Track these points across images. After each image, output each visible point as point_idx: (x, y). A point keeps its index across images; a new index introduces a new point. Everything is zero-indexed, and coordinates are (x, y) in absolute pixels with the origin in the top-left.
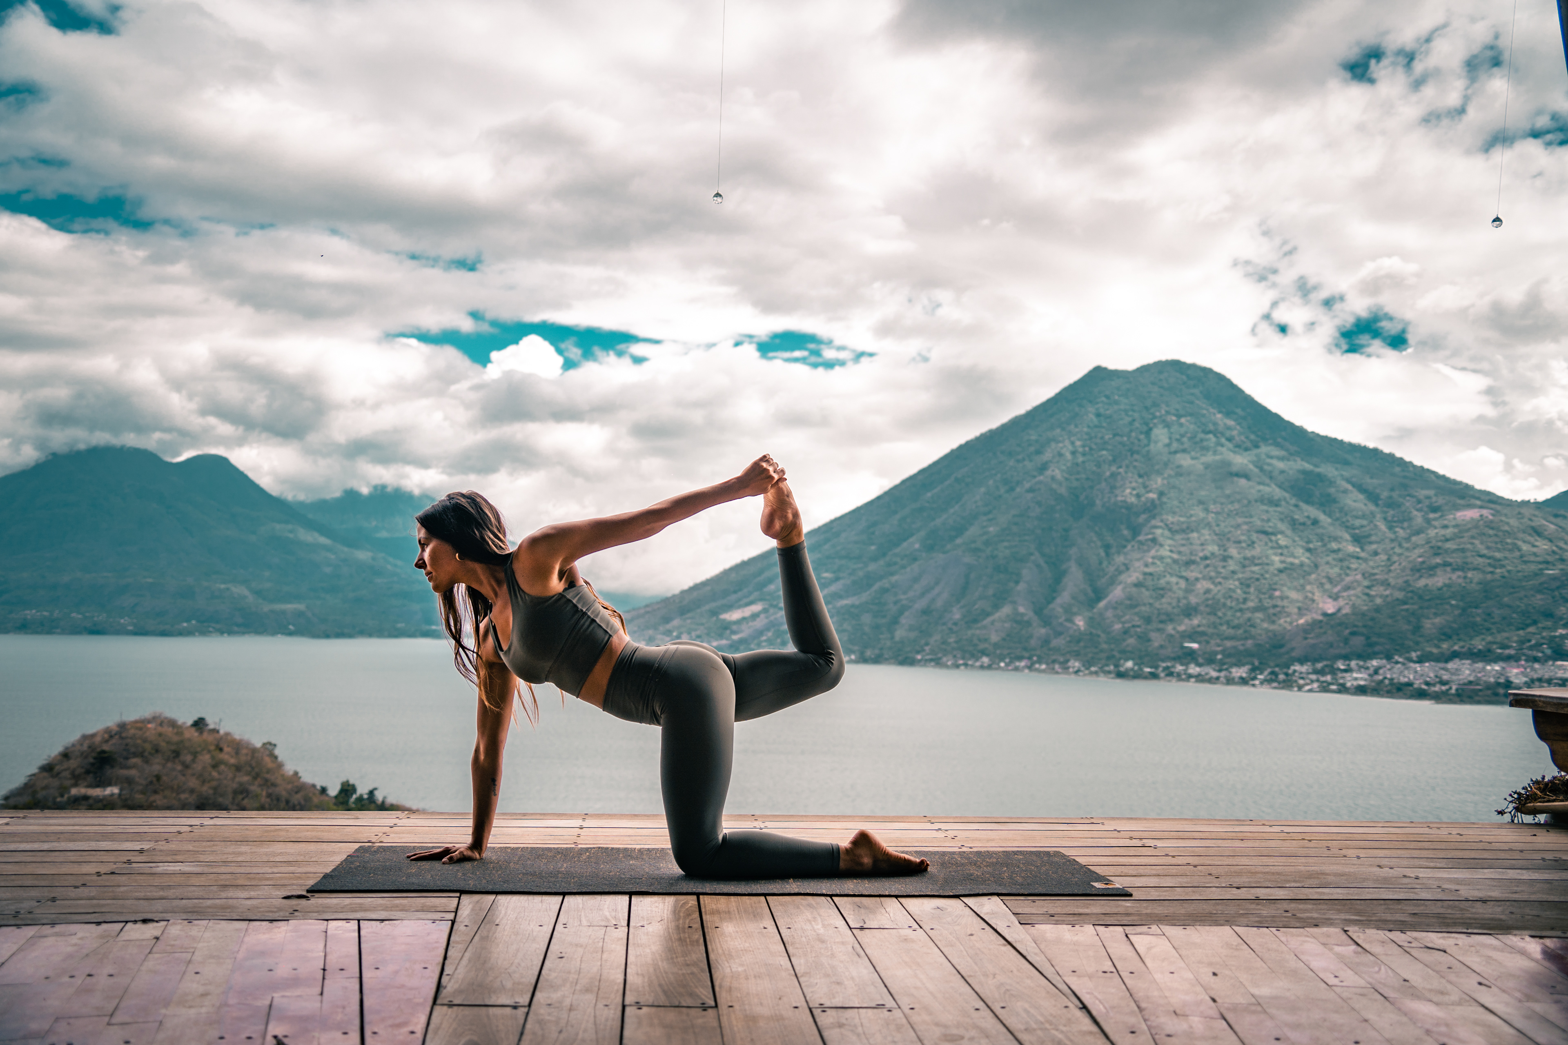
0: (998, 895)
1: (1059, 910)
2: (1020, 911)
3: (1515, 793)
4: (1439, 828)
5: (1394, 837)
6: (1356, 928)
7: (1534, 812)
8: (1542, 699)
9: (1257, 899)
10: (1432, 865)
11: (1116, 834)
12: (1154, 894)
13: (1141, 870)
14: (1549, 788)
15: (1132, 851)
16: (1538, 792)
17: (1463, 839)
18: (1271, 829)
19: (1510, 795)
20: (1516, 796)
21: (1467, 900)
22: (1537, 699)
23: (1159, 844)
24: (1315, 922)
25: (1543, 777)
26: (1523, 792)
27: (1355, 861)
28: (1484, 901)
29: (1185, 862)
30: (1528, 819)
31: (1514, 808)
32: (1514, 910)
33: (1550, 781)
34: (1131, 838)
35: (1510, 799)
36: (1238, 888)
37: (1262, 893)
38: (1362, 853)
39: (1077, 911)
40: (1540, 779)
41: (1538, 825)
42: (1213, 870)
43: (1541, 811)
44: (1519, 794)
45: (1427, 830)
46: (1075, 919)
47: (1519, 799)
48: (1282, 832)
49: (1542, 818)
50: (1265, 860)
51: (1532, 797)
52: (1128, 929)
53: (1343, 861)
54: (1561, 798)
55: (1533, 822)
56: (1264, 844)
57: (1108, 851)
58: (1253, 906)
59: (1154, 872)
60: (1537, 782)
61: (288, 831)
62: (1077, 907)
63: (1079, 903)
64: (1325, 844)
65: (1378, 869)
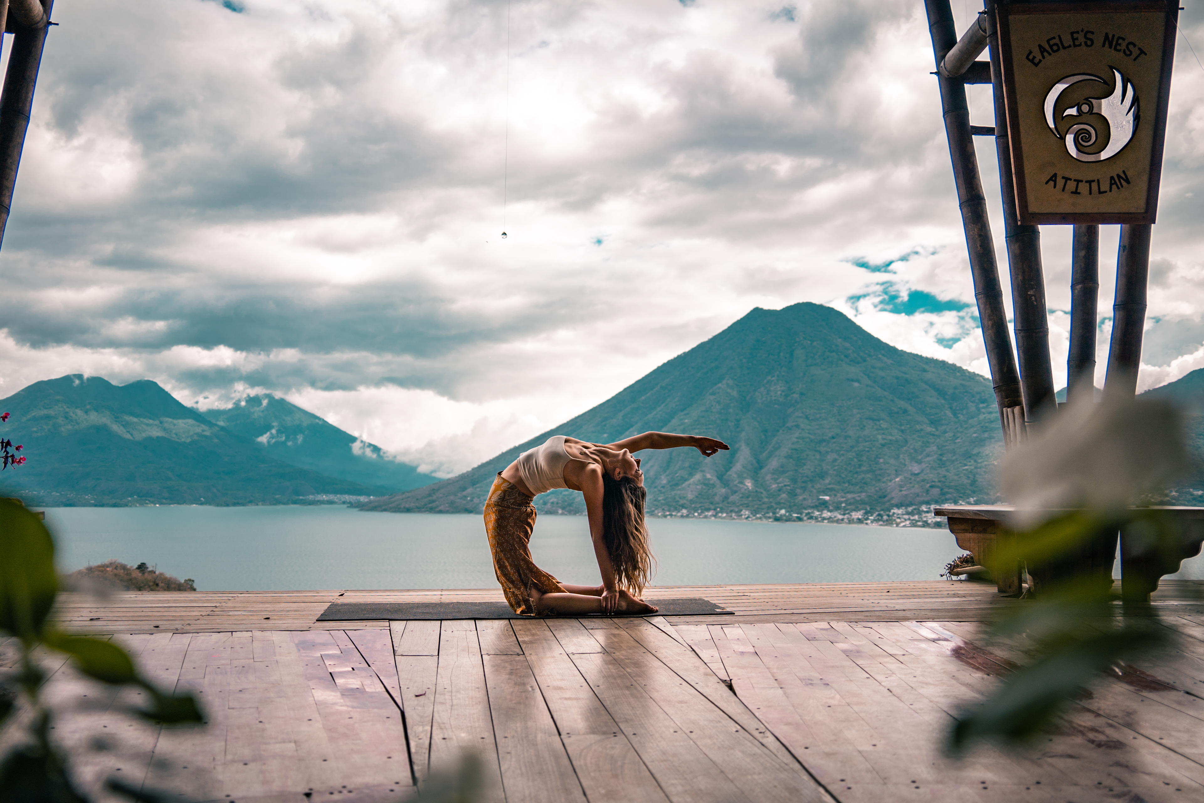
0: (662, 615)
1: (692, 620)
2: (671, 621)
3: (949, 564)
4: (905, 584)
5: (879, 588)
6: (835, 622)
7: (958, 574)
8: (946, 510)
9: (793, 613)
10: (890, 598)
11: (731, 591)
12: (742, 613)
13: (738, 605)
14: (965, 561)
15: (737, 598)
16: (959, 563)
17: (914, 587)
18: (816, 587)
19: (946, 566)
20: (949, 566)
21: (897, 610)
22: (944, 510)
23: (752, 594)
24: (816, 620)
25: (963, 556)
26: (953, 564)
27: (853, 598)
28: (904, 610)
29: (763, 601)
30: (954, 578)
31: (948, 572)
32: (916, 613)
33: (965, 557)
34: (738, 593)
35: (947, 568)
36: (785, 610)
37: (795, 611)
38: (856, 595)
39: (700, 620)
40: (961, 556)
41: (961, 581)
42: (776, 604)
43: (962, 574)
44: (951, 565)
45: (900, 585)
46: (697, 624)
47: (951, 567)
48: (821, 588)
49: (963, 577)
50: (804, 599)
51: (957, 566)
52: (722, 626)
53: (845, 598)
54: (970, 565)
55: (958, 579)
56: (808, 593)
57: (724, 598)
58: (790, 616)
59: (745, 605)
60: (960, 558)
61: (285, 598)
62: (701, 619)
63: (702, 618)
64: (841, 592)
65: (862, 601)
